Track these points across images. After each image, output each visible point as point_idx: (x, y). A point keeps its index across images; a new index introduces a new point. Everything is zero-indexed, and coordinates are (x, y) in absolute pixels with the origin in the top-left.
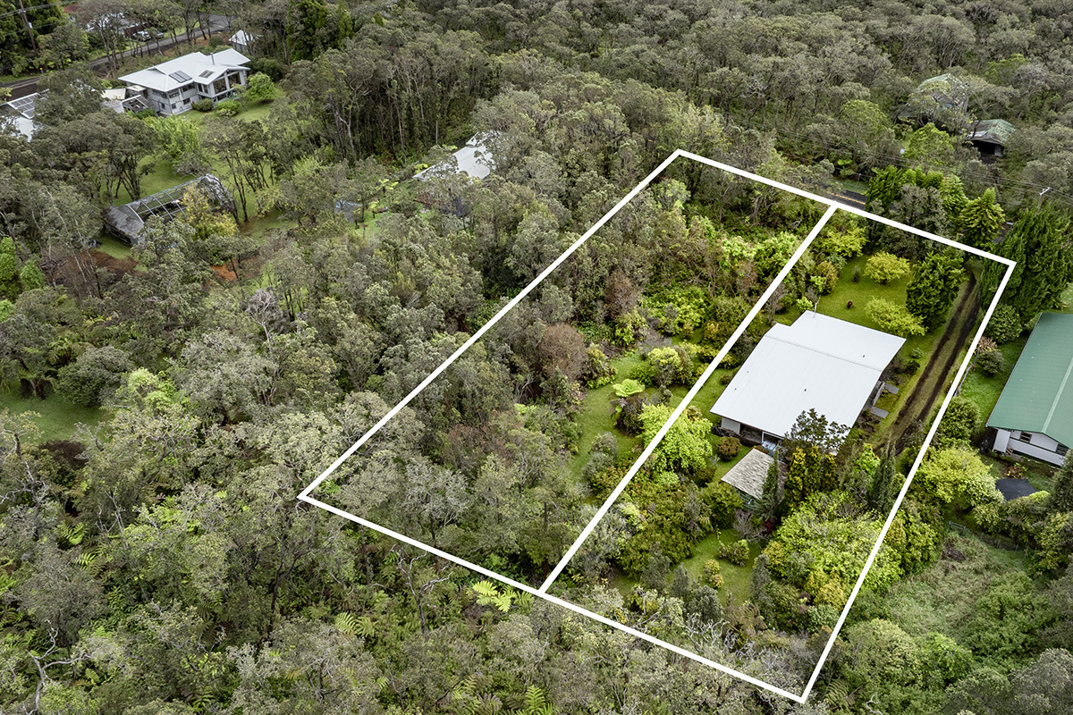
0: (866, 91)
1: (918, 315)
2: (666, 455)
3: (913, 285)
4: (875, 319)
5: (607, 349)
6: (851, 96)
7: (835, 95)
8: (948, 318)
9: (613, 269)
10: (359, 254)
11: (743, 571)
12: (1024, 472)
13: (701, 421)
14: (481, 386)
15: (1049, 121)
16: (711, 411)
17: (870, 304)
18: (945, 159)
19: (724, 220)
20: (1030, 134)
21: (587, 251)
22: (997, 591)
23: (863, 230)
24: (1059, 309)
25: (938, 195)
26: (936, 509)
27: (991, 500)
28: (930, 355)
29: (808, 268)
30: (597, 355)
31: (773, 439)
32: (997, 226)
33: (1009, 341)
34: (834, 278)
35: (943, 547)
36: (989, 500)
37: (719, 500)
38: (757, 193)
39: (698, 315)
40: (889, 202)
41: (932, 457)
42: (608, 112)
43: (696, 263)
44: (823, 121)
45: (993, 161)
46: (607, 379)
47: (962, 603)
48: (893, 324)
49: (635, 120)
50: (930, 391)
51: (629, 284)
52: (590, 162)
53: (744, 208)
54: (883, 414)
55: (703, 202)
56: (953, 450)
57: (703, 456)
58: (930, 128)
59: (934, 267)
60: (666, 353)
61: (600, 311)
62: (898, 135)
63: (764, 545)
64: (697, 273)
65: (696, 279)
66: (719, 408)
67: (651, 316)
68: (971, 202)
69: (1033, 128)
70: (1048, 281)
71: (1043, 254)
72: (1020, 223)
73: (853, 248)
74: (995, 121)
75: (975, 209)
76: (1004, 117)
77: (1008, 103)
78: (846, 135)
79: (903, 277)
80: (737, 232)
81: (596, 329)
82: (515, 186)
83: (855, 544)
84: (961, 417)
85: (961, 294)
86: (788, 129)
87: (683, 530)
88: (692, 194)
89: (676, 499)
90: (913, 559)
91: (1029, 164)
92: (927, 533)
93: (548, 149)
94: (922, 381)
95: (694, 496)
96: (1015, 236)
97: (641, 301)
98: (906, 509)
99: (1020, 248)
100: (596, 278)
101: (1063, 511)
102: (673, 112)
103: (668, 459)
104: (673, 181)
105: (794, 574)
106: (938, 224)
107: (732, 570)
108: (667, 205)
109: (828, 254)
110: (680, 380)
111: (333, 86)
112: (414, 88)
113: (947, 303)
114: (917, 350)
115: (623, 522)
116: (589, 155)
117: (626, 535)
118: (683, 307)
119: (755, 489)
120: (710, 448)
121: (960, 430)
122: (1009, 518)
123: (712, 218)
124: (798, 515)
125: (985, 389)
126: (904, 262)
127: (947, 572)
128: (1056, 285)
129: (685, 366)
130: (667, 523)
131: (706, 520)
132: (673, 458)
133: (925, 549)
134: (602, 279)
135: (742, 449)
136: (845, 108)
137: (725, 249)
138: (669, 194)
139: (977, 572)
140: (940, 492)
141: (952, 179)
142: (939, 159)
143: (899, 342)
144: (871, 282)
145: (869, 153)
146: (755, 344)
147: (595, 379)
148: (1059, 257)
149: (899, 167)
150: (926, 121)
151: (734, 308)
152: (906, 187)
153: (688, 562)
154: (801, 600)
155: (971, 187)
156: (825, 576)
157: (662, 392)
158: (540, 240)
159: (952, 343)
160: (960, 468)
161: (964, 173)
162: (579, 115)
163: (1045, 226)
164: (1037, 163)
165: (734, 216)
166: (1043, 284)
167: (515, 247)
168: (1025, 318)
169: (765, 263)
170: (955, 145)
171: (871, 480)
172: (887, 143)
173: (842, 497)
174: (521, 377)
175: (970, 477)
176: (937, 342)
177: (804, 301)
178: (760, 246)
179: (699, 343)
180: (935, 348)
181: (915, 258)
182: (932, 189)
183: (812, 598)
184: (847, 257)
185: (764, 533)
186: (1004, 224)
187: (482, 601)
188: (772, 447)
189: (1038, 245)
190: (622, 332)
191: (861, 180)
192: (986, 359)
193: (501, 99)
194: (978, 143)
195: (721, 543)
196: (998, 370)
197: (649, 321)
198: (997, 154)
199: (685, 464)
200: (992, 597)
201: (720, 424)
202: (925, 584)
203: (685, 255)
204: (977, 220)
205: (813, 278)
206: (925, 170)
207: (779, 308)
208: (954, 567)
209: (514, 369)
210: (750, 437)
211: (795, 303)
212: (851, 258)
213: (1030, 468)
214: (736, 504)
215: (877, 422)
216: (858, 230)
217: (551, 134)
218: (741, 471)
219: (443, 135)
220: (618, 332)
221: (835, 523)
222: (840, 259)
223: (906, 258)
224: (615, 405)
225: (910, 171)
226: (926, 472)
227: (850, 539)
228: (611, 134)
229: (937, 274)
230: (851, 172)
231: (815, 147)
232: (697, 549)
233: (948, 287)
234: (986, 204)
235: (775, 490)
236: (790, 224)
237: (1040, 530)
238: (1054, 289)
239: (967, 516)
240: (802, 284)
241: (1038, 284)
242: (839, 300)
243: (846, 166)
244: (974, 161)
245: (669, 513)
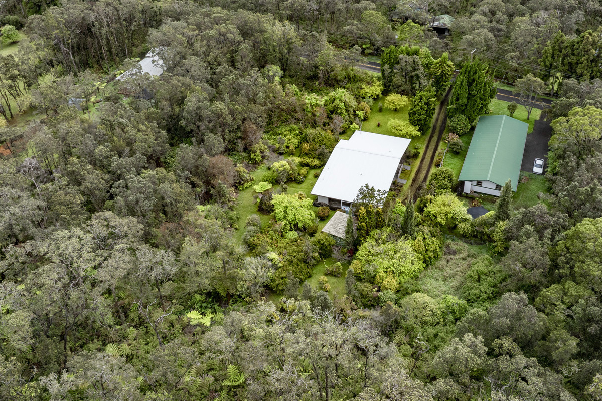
0: (373, 5)
1: (416, 126)
2: (289, 222)
3: (411, 109)
4: (394, 131)
5: (247, 166)
6: (366, 8)
7: (356, 9)
8: (432, 125)
9: (244, 120)
10: (88, 129)
11: (340, 279)
12: (481, 203)
13: (306, 200)
14: (175, 198)
15: (472, 13)
16: (312, 193)
17: (389, 123)
18: (420, 40)
19: (304, 85)
20: (462, 21)
21: (228, 112)
22: (475, 268)
23: (381, 82)
24: (488, 113)
25: (418, 59)
26: (438, 229)
27: (466, 219)
28: (424, 147)
29: (354, 107)
30: (242, 171)
31: (347, 204)
32: (451, 72)
33: (465, 134)
34: (369, 110)
35: (444, 249)
36: (465, 220)
37: (322, 242)
38: (321, 68)
39: (296, 141)
40: (393, 66)
41: (433, 201)
42: (229, 29)
43: (291, 111)
44: (352, 24)
45: (445, 37)
46: (249, 184)
47: (458, 277)
48: (403, 132)
49: (246, 32)
50: (427, 166)
51: (255, 128)
52: (223, 60)
53: (314, 77)
54: (404, 182)
55: (291, 76)
56: (443, 196)
57: (310, 219)
58: (410, 23)
59: (421, 99)
60: (281, 164)
61: (240, 145)
62: (393, 28)
63: (350, 263)
64: (293, 117)
65: (293, 120)
66: (315, 192)
67: (270, 145)
68: (436, 61)
69: (463, 18)
70: (481, 99)
71: (476, 85)
72: (462, 70)
73: (377, 93)
74: (443, 16)
75: (439, 65)
76: (448, 13)
77: (449, 5)
78: (365, 30)
79: (405, 106)
80: (312, 91)
81: (239, 156)
82: (180, 78)
83: (398, 255)
84: (445, 178)
85: (437, 111)
86: (333, 30)
87: (304, 262)
88: (284, 72)
89: (298, 246)
90: (430, 258)
91: (464, 37)
92: (435, 243)
93: (196, 54)
94: (422, 161)
95: (308, 242)
96: (461, 77)
97: (263, 136)
98: (423, 231)
99: (465, 83)
100: (235, 127)
101: (503, 220)
102: (267, 26)
103: (291, 224)
104: (273, 66)
105: (368, 276)
106: (420, 75)
107: (334, 280)
108: (271, 80)
109: (364, 98)
110: (291, 178)
111: (57, 28)
112: (108, 25)
113: (430, 117)
114: (418, 145)
115: (270, 263)
116: (221, 55)
117: (272, 271)
118: (288, 137)
119: (341, 233)
120: (313, 214)
121: (445, 185)
122: (476, 228)
123: (297, 85)
124: (366, 243)
125: (455, 161)
126: (405, 98)
127: (448, 261)
128: (485, 101)
129: (293, 170)
130: (295, 260)
131: (316, 254)
132: (293, 223)
133: (435, 251)
134: (239, 127)
135: (331, 212)
136: (363, 15)
137: (307, 101)
138: (271, 74)
139: (463, 259)
140: (439, 219)
141: (424, 50)
142: (417, 39)
143: (407, 142)
144: (389, 110)
145: (379, 39)
146: (330, 153)
147: (243, 185)
148: (485, 86)
149: (396, 46)
150: (407, 19)
151: (316, 134)
152: (401, 56)
153: (309, 279)
154: (374, 290)
155: (435, 53)
156: (385, 275)
157: (282, 186)
158: (199, 108)
159: (435, 138)
160: (448, 205)
161: (430, 46)
162: (212, 32)
163: (476, 70)
164: (468, 36)
165: (310, 82)
166: (478, 101)
167: (184, 114)
168: (471, 120)
169: (330, 107)
170: (424, 31)
171: (402, 218)
172: (388, 33)
173: (388, 230)
174: (198, 190)
175: (454, 209)
176: (427, 139)
177: (354, 125)
178: (326, 98)
179: (300, 156)
180: (426, 143)
181: (410, 95)
182: (415, 56)
183: (380, 287)
184: (374, 98)
185: (349, 257)
186: (455, 71)
187: (194, 323)
188: (347, 208)
189: (473, 80)
190: (255, 156)
191: (376, 55)
192: (454, 145)
193: (164, 27)
194: (435, 28)
195: (326, 266)
196: (461, 150)
197: (269, 147)
198: (447, 33)
199: (300, 225)
200: (473, 271)
201: (317, 200)
202: (437, 270)
203: (285, 108)
204: (440, 71)
205: (357, 112)
206: (410, 46)
207: (341, 131)
208: (451, 258)
209: (194, 185)
210: (334, 205)
211: (349, 127)
212: (376, 99)
213: (484, 200)
214: (332, 243)
215: (401, 187)
216: (378, 83)
217: (197, 45)
218: (332, 224)
219: (131, 52)
220: (252, 156)
221: (386, 245)
222: (371, 100)
223: (406, 95)
224: (256, 198)
225: (402, 47)
226: (430, 210)
227: (395, 252)
228: (233, 42)
229: (423, 102)
230: (370, 51)
231: (349, 39)
232: (314, 272)
233: (429, 108)
234: (444, 61)
235: (352, 232)
236: (341, 83)
237: (492, 231)
238: (484, 103)
239: (455, 230)
240: (352, 116)
241: (476, 101)
242: (373, 123)
243: (367, 48)
244: (435, 38)
245: (295, 254)
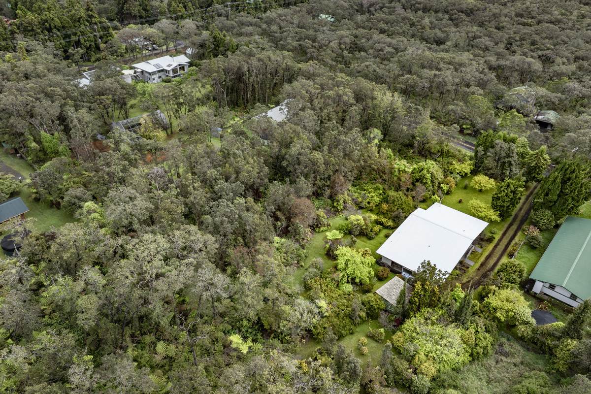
0: (481, 92)
1: (497, 210)
2: (347, 274)
3: (496, 194)
4: (473, 211)
5: (328, 212)
6: (473, 93)
7: (465, 92)
8: (514, 213)
9: (335, 171)
11: (380, 346)
12: (549, 307)
13: (369, 258)
14: (254, 227)
15: (580, 113)
16: (377, 252)
17: (471, 202)
18: (521, 129)
19: (399, 151)
20: (568, 119)
21: (323, 161)
22: (527, 383)
23: (472, 162)
24: (578, 214)
25: (514, 147)
26: (494, 324)
27: (528, 323)
28: (501, 233)
29: (440, 179)
30: (321, 215)
31: (409, 272)
32: (546, 166)
33: (547, 229)
34: (454, 186)
35: (497, 347)
36: (526, 323)
37: (371, 304)
38: (418, 138)
39: (378, 199)
40: (487, 149)
41: (496, 293)
42: (346, 93)
43: (381, 172)
44: (457, 105)
45: (546, 132)
46: (325, 228)
47: (504, 384)
48: (483, 214)
49: (359, 97)
50: (499, 253)
51: (343, 180)
52: (334, 116)
53: (410, 146)
54: (471, 263)
55: (390, 141)
56: (508, 291)
57: (368, 277)
58: (513, 112)
59: (508, 186)
60: (357, 218)
61: (328, 192)
62: (496, 115)
63: (394, 333)
64: (381, 177)
65: (380, 180)
66: (380, 251)
67: (354, 197)
68: (532, 152)
69: (570, 116)
70: (573, 199)
71: (571, 184)
72: (560, 166)
73: (466, 171)
74: (549, 112)
75: (534, 156)
76: (554, 110)
77: (557, 103)
78: (468, 113)
79: (491, 189)
80: (405, 158)
81: (325, 202)
82: (293, 126)
83: (444, 342)
84: (515, 272)
85: (522, 201)
86: (439, 107)
87: (350, 318)
88: (384, 137)
89: (349, 300)
90: (478, 353)
91: (567, 134)
92: (488, 339)
93: (314, 109)
94: (496, 247)
95: (360, 298)
96: (556, 173)
97: (350, 188)
98: (477, 323)
99: (558, 180)
100: (326, 176)
101: (572, 338)
102: (378, 94)
103: (348, 277)
104: (375, 129)
105: (407, 354)
106: (513, 163)
107: (374, 344)
108: (370, 141)
109: (452, 173)
110: (364, 233)
111: (217, 72)
112: (257, 77)
113: (514, 206)
114: (494, 229)
115: (317, 310)
116: (334, 113)
117: (317, 318)
118: (372, 194)
119: (393, 300)
120: (373, 273)
121: (514, 279)
122: (538, 336)
123: (393, 150)
124: (414, 319)
125: (531, 256)
126: (492, 181)
127: (497, 362)
128: (577, 202)
129: (367, 226)
130: (342, 314)
131: (363, 314)
132: (351, 277)
133: (485, 348)
134: (329, 176)
135: (390, 274)
136: (469, 98)
137: (396, 166)
138: (372, 136)
139: (515, 365)
140: (498, 315)
141: (522, 139)
142: (517, 128)
143: (484, 225)
144: (473, 190)
145: (479, 122)
146: (406, 217)
147: (319, 228)
148: (581, 187)
149: (494, 131)
150: (511, 108)
151: (397, 198)
152: (497, 141)
153: (351, 336)
154: (409, 371)
155: (533, 144)
156: (424, 358)
157: (352, 238)
158: (300, 154)
159: (514, 227)
160: (512, 302)
161: (530, 136)
162: (331, 93)
163: (574, 169)
164: (572, 134)
165: (405, 149)
166: (570, 201)
167: (287, 156)
168: (557, 218)
169: (417, 175)
170: (526, 122)
171: (458, 305)
172: (489, 118)
173: (441, 312)
174: (279, 223)
175: (517, 308)
176: (506, 225)
177: (436, 197)
178: (415, 166)
179: (377, 214)
180: (504, 229)
181: (499, 179)
182: (511, 144)
183: (416, 369)
184: (462, 176)
185: (394, 326)
186: (549, 165)
187: (233, 346)
188: (407, 276)
189: (569, 179)
190: (337, 204)
191: (474, 136)
192: (533, 239)
193: (295, 84)
194: (538, 122)
195: (369, 328)
196: (540, 245)
197: (353, 199)
198: (549, 128)
199: (357, 280)
200: (523, 386)
201: (381, 259)
202: (483, 368)
203: (376, 168)
204: (535, 162)
205: (442, 185)
206: (509, 133)
207: (422, 199)
208: (501, 360)
209: (277, 219)
210: (395, 269)
211: (431, 197)
212: (464, 176)
213: (553, 305)
214: (382, 307)
215: (468, 268)
216: (469, 162)
217: (316, 102)
218: (387, 288)
219: (269, 100)
220: (335, 204)
221: (435, 327)
222: (458, 176)
223: (494, 179)
224: (327, 243)
225: (500, 133)
226: (491, 302)
227: (442, 338)
228: (345, 104)
229: (509, 190)
230: (470, 132)
231: (452, 117)
232: (357, 330)
233: (515, 197)
234: (541, 154)
235: (404, 303)
236: (433, 156)
237: (557, 346)
238: (576, 204)
239: (513, 329)
240: (436, 188)
241: (567, 201)
242: (455, 198)
243: (467, 128)
244: (536, 131)
245: (343, 308)
